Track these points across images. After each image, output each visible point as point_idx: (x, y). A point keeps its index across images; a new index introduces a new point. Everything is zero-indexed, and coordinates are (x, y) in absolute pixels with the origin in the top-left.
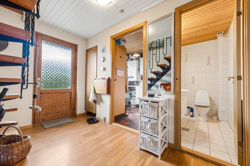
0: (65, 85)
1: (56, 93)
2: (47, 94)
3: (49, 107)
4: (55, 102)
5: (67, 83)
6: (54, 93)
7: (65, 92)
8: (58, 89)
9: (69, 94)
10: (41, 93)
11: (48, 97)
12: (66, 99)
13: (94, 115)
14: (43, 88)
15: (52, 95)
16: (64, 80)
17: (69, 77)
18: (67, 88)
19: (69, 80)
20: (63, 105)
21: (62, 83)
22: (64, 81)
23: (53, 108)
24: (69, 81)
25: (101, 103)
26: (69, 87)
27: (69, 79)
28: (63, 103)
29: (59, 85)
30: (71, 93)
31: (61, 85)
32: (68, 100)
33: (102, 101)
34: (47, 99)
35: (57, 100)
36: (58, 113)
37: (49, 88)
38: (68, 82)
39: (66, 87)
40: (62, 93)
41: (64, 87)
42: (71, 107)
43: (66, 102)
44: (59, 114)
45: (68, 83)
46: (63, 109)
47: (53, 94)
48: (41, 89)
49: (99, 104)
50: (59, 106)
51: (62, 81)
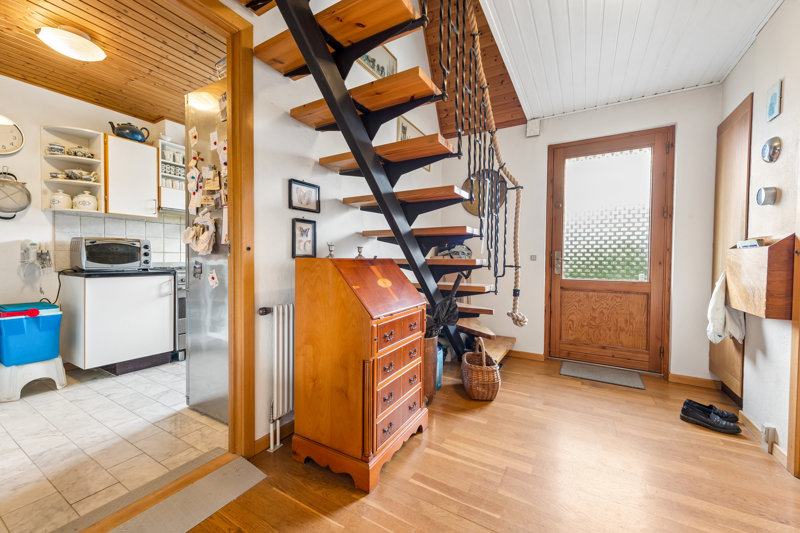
0: (627, 270)
1: (599, 291)
2: (578, 293)
3: (582, 326)
4: (596, 315)
5: (634, 263)
6: (594, 291)
7: (628, 292)
8: (604, 279)
9: (642, 299)
10: (562, 288)
11: (580, 301)
12: (631, 314)
13: (738, 402)
14: (566, 276)
15: (588, 296)
16: (624, 255)
17: (642, 243)
18: (634, 280)
19: (642, 255)
20: (622, 330)
21: (619, 264)
22: (623, 258)
23: (591, 331)
24: (642, 258)
25: (759, 356)
26: (642, 278)
27: (642, 249)
28: (623, 325)
29: (609, 270)
30: (648, 296)
31: (614, 268)
32: (639, 318)
33: (764, 351)
34: (576, 304)
35: (602, 312)
36: (604, 348)
37: (583, 277)
38: (638, 259)
39: (632, 276)
40: (616, 292)
41: (623, 277)
42: (648, 342)
43: (631, 324)
44: (609, 352)
45: (637, 263)
46: (621, 343)
47: (591, 294)
48: (564, 278)
49: (754, 360)
50: (610, 330)
51: (619, 256)
